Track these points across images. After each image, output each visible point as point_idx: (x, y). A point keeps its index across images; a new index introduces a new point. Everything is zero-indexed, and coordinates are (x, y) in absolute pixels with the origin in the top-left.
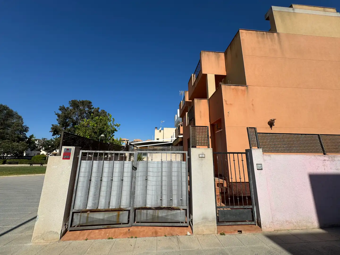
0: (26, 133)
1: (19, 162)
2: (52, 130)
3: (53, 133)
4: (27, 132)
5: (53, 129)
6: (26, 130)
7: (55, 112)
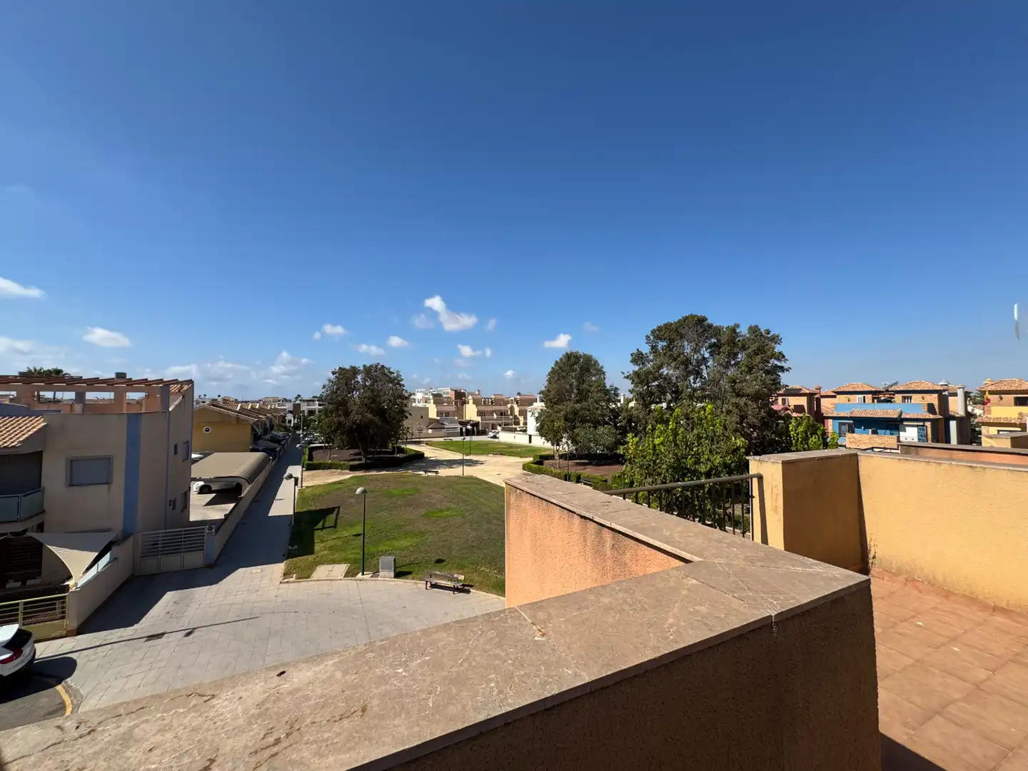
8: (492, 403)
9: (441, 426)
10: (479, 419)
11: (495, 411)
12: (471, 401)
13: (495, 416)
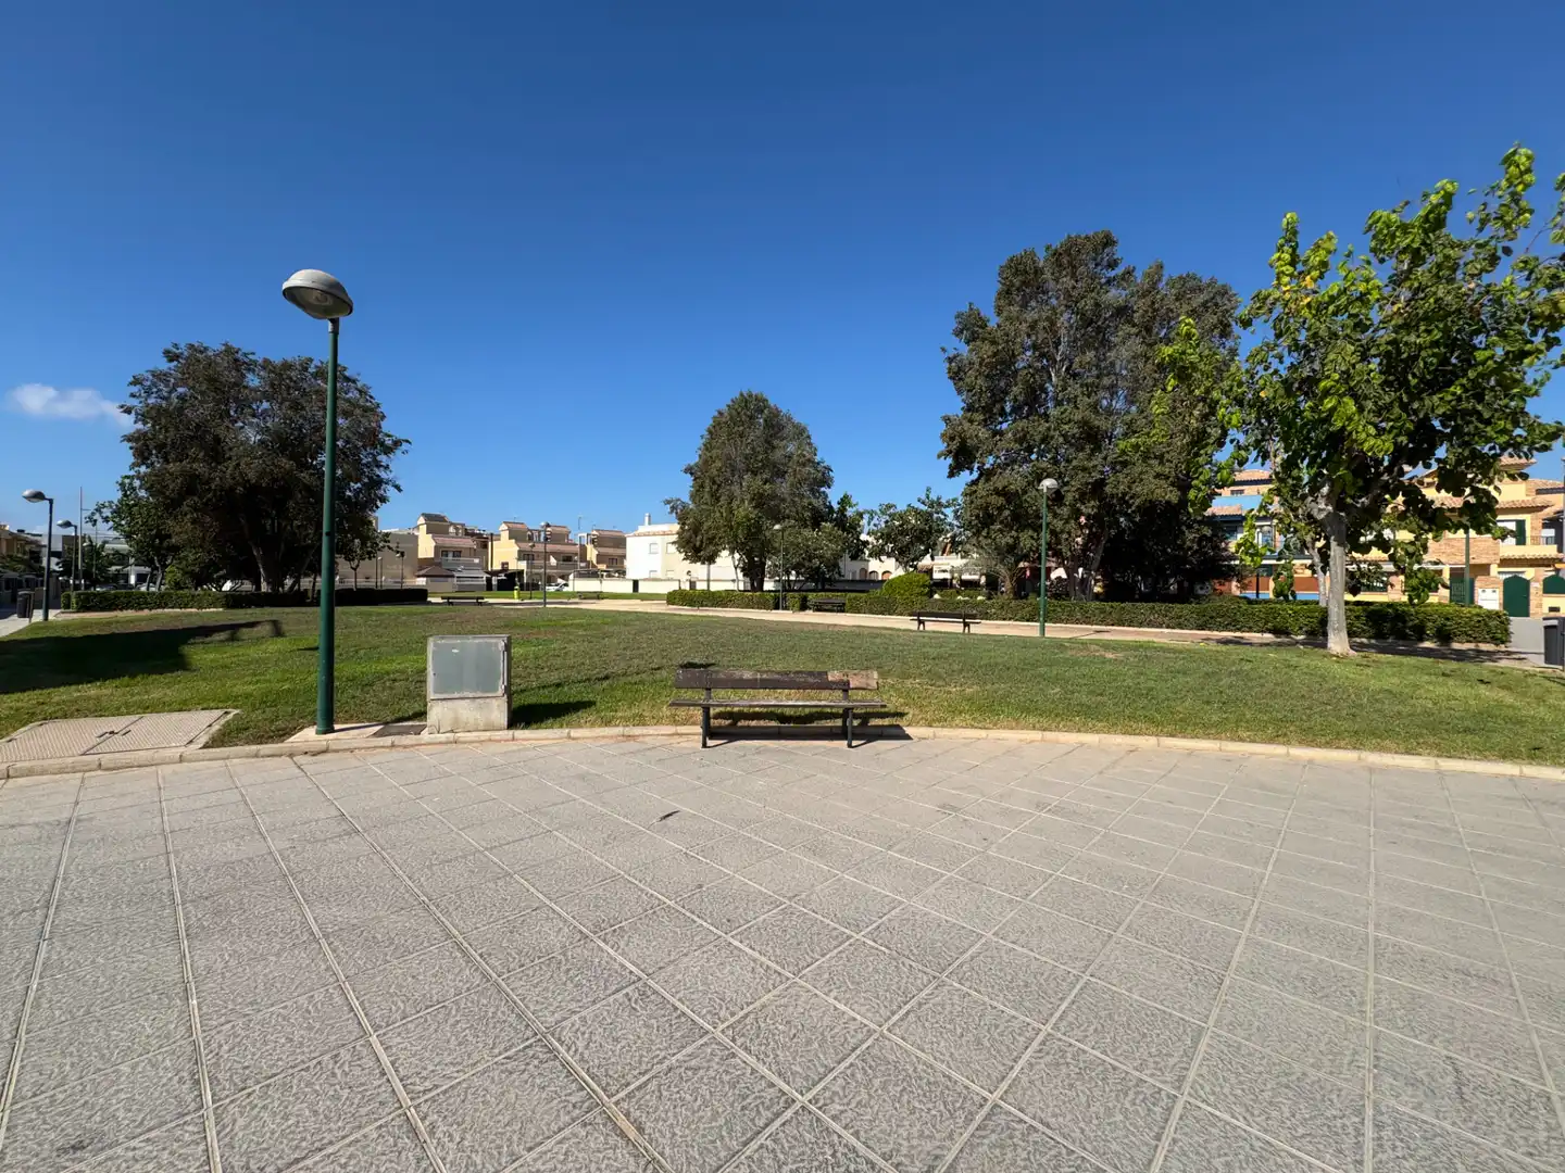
0: (827, 491)
1: (848, 604)
2: (946, 444)
3: (950, 460)
4: (829, 487)
5: (952, 439)
6: (826, 481)
7: (943, 350)
8: (546, 539)
9: (449, 573)
10: (523, 565)
11: (554, 554)
12: (505, 535)
13: (553, 561)
